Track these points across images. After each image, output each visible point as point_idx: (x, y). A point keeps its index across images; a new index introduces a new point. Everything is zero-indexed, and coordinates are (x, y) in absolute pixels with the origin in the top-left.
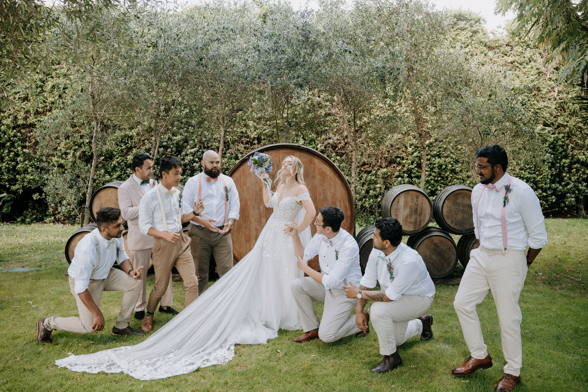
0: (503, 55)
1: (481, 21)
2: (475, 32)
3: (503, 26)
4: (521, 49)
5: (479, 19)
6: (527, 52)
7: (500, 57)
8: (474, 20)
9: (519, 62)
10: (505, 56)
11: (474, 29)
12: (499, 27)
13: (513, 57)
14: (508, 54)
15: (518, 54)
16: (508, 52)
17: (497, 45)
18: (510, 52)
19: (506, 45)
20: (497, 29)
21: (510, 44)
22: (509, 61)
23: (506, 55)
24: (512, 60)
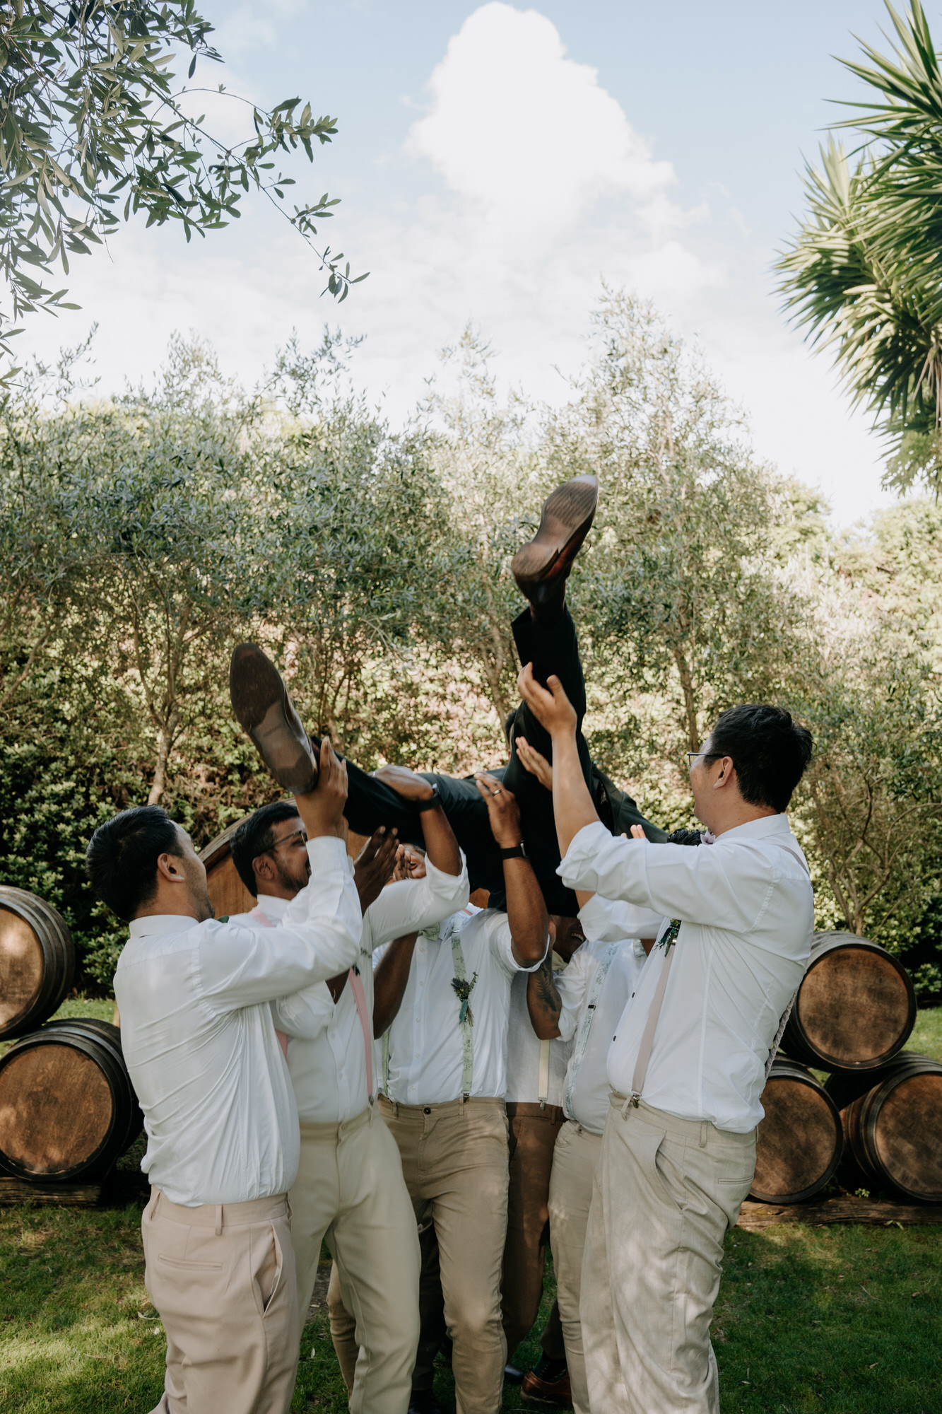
0: (870, 592)
1: (819, 507)
2: (806, 533)
3: (870, 523)
4: (911, 582)
5: (817, 502)
6: (924, 590)
7: (865, 596)
8: (804, 502)
9: (908, 611)
10: (874, 595)
11: (805, 524)
12: (861, 525)
13: (895, 598)
14: (882, 591)
15: (906, 591)
16: (882, 585)
17: (857, 566)
18: (887, 586)
19: (878, 569)
20: (855, 529)
21: (886, 567)
22: (887, 607)
23: (878, 591)
24: (893, 606)
